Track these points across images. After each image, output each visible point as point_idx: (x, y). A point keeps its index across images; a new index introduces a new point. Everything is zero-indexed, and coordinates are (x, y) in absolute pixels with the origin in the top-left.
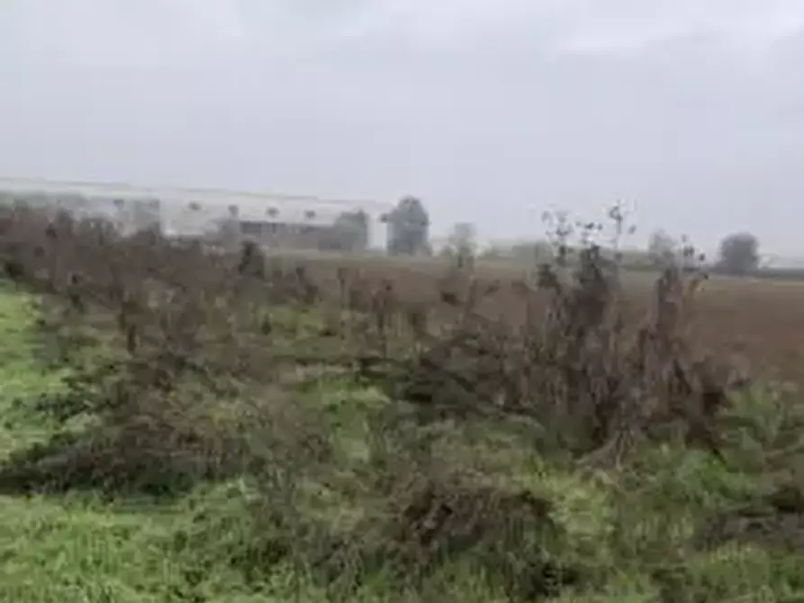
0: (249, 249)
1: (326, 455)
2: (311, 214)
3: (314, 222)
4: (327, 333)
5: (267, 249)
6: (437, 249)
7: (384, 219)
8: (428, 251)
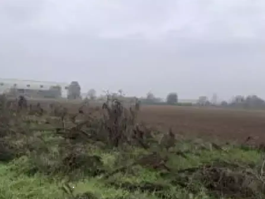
0: (22, 98)
1: (47, 151)
2: (42, 86)
3: (43, 89)
4: (47, 123)
5: (27, 98)
6: (84, 97)
7: (66, 88)
8: (81, 98)
